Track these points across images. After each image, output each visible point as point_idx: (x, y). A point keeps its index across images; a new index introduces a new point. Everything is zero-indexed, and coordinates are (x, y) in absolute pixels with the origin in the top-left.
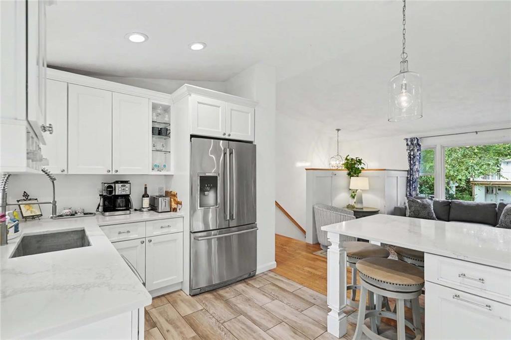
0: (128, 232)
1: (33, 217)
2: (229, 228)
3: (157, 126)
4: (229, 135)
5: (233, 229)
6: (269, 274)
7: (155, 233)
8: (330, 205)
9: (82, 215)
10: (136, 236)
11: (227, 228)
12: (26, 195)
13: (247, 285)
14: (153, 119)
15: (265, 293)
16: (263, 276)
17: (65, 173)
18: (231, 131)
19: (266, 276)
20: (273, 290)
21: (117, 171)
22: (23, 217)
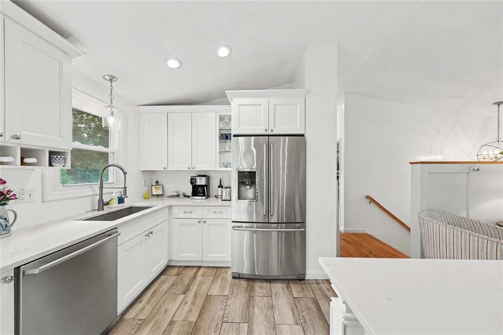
0: (191, 212)
1: (158, 196)
2: (268, 223)
3: (223, 132)
4: (272, 131)
5: (273, 225)
6: (322, 285)
7: (210, 216)
8: (465, 216)
9: (182, 196)
10: (195, 216)
11: (266, 223)
12: (157, 182)
13: (287, 288)
14: (219, 127)
15: (297, 307)
16: (313, 284)
17: (166, 169)
18: (275, 127)
19: (316, 285)
20: (309, 308)
21: (194, 168)
22: (152, 195)
